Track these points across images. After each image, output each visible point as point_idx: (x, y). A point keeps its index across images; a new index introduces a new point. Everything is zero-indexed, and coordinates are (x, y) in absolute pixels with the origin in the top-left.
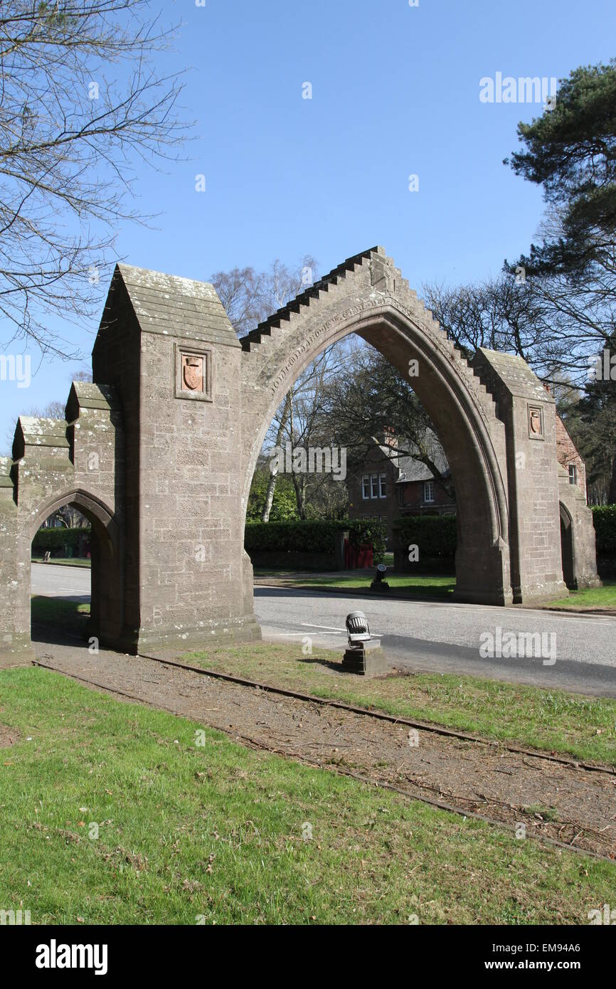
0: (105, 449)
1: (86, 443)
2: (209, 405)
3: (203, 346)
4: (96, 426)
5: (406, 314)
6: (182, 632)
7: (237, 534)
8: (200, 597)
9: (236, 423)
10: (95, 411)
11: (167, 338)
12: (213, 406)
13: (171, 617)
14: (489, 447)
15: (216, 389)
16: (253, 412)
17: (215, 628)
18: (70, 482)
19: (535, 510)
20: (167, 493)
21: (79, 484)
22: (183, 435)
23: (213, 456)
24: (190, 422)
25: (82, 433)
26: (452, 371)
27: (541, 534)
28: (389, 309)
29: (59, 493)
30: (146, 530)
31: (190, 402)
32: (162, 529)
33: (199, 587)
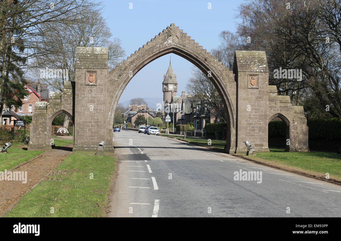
0: (70, 99)
1: (65, 98)
2: (96, 86)
3: (94, 70)
4: (67, 93)
5: (181, 47)
6: (86, 147)
7: (105, 122)
8: (92, 139)
9: (105, 91)
10: (68, 89)
11: (83, 69)
12: (98, 87)
13: (83, 143)
14: (226, 93)
15: (99, 82)
16: (114, 87)
17: (96, 148)
18: (60, 108)
19: (250, 117)
20: (83, 111)
21: (62, 108)
22: (88, 95)
23: (97, 101)
24: (90, 92)
25: (63, 95)
26: (206, 65)
27: (253, 127)
28: (173, 46)
29: (57, 111)
30: (76, 120)
31: (90, 86)
32: (81, 120)
33: (93, 136)
